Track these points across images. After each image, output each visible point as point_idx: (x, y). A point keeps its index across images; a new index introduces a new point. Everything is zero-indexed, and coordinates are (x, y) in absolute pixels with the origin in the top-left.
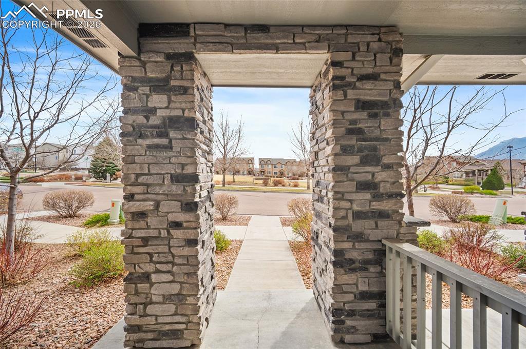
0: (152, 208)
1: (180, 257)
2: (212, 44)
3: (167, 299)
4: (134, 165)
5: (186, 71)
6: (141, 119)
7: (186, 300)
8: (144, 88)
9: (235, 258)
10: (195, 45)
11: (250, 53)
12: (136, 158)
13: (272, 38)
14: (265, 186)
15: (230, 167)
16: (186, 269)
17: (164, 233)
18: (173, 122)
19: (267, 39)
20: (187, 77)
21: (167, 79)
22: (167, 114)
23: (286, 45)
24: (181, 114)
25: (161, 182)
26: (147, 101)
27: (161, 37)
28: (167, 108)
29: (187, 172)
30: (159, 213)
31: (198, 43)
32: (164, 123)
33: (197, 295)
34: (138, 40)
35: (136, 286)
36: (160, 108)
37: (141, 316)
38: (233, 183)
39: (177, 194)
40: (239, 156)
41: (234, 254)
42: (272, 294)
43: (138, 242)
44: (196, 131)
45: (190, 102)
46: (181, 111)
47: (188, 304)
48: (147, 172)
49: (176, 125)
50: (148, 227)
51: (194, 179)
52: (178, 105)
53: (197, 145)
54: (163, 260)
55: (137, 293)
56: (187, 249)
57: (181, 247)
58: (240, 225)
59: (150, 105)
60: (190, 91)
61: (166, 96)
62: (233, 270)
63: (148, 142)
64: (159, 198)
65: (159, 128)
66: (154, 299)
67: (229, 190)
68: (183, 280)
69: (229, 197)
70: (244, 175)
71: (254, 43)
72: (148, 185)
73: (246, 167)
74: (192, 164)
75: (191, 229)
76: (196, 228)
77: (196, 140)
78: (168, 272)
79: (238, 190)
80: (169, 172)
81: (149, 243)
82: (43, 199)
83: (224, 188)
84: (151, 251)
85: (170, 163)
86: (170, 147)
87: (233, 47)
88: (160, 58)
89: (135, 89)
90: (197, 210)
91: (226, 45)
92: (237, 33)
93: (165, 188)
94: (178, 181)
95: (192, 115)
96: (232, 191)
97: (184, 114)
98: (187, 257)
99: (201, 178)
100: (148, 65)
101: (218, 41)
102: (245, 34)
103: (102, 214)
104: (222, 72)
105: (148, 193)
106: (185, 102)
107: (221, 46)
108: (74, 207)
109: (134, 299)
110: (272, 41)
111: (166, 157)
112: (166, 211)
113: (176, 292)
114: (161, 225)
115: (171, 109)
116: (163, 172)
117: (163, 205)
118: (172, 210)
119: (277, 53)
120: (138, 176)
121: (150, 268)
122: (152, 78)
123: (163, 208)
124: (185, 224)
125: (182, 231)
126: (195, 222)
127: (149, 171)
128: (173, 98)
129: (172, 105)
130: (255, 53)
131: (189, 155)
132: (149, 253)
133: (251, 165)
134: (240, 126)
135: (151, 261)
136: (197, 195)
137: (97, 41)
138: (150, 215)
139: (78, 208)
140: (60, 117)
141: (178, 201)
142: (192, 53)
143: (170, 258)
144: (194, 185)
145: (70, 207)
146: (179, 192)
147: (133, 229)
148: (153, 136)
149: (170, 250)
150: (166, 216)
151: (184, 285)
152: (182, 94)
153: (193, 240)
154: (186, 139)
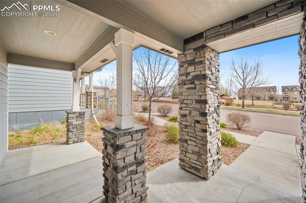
0: (188, 113)
1: (199, 136)
2: (213, 38)
3: (194, 153)
4: (182, 96)
5: (202, 54)
6: (184, 78)
7: (202, 156)
8: (186, 65)
9: (241, 153)
10: (206, 41)
11: (235, 34)
12: (183, 93)
13: (249, 21)
14: (286, 110)
15: (249, 94)
16: (202, 142)
17: (193, 125)
18: (196, 77)
19: (246, 23)
20: (202, 56)
21: (194, 60)
22: (194, 74)
23: (261, 21)
24: (200, 73)
25: (192, 103)
26: (187, 70)
27: (192, 42)
28: (194, 71)
29: (203, 99)
30: (191, 116)
31: (207, 39)
32: (193, 78)
33: (206, 156)
34: (184, 46)
35: (183, 144)
36: (191, 72)
37: (184, 156)
38: (252, 106)
39: (198, 108)
40: (257, 86)
41: (241, 151)
42: (261, 179)
43: (183, 126)
44: (206, 80)
45: (203, 67)
46: (200, 72)
47: (202, 158)
48: (187, 99)
49: (198, 78)
50: (187, 121)
51: (205, 102)
52: (198, 69)
53: (206, 86)
54: (192, 136)
55: (183, 146)
56: (202, 133)
57: (199, 132)
58: (251, 135)
59: (188, 71)
60: (204, 62)
61: (194, 67)
62: (237, 158)
63: (187, 86)
64: (191, 109)
65: (191, 80)
66: (189, 151)
67: (247, 111)
68: (200, 147)
69: (243, 115)
70: (265, 100)
71: (237, 28)
72: (187, 104)
73: (267, 94)
74: (204, 95)
75: (204, 124)
76: (206, 125)
77: (206, 84)
78: (194, 141)
79: (255, 112)
80: (195, 99)
81: (187, 128)
82: (157, 108)
83: (243, 109)
84: (188, 131)
85: (195, 95)
86: (195, 88)
87: (225, 35)
88: (192, 51)
89: (183, 66)
90: (206, 116)
91: (221, 35)
92: (227, 27)
93: (193, 105)
94: (198, 103)
95: (204, 73)
96: (250, 111)
97: (201, 73)
98: (202, 137)
99: (209, 102)
100: (187, 55)
101: (216, 35)
102: (232, 25)
103: (175, 116)
104: (222, 47)
105: (187, 107)
106: (201, 68)
107: (218, 37)
108: (166, 112)
109: (182, 149)
110: (250, 23)
111: (194, 92)
112: (193, 115)
113: (197, 151)
114: (192, 121)
115: (196, 72)
116: (193, 99)
117: (193, 112)
118: (196, 115)
119: (254, 28)
120: (184, 100)
121: (187, 138)
122: (189, 60)
123: (192, 114)
124: (201, 122)
125: (200, 125)
126: (205, 122)
127: (187, 98)
128: (196, 67)
129: (196, 70)
130: (239, 33)
131: (203, 91)
132: (187, 132)
133: (272, 93)
134: (258, 64)
135: (188, 135)
136: (207, 109)
137: (171, 52)
138: (187, 116)
139: (167, 113)
140: (162, 77)
141: (198, 111)
142: (205, 44)
143: (195, 136)
144: (205, 105)
145: (165, 112)
146: (199, 108)
147: (182, 121)
148: (189, 84)
149: (195, 132)
150: (194, 117)
151: (201, 149)
152: (200, 65)
153: (205, 130)
154: (202, 84)
